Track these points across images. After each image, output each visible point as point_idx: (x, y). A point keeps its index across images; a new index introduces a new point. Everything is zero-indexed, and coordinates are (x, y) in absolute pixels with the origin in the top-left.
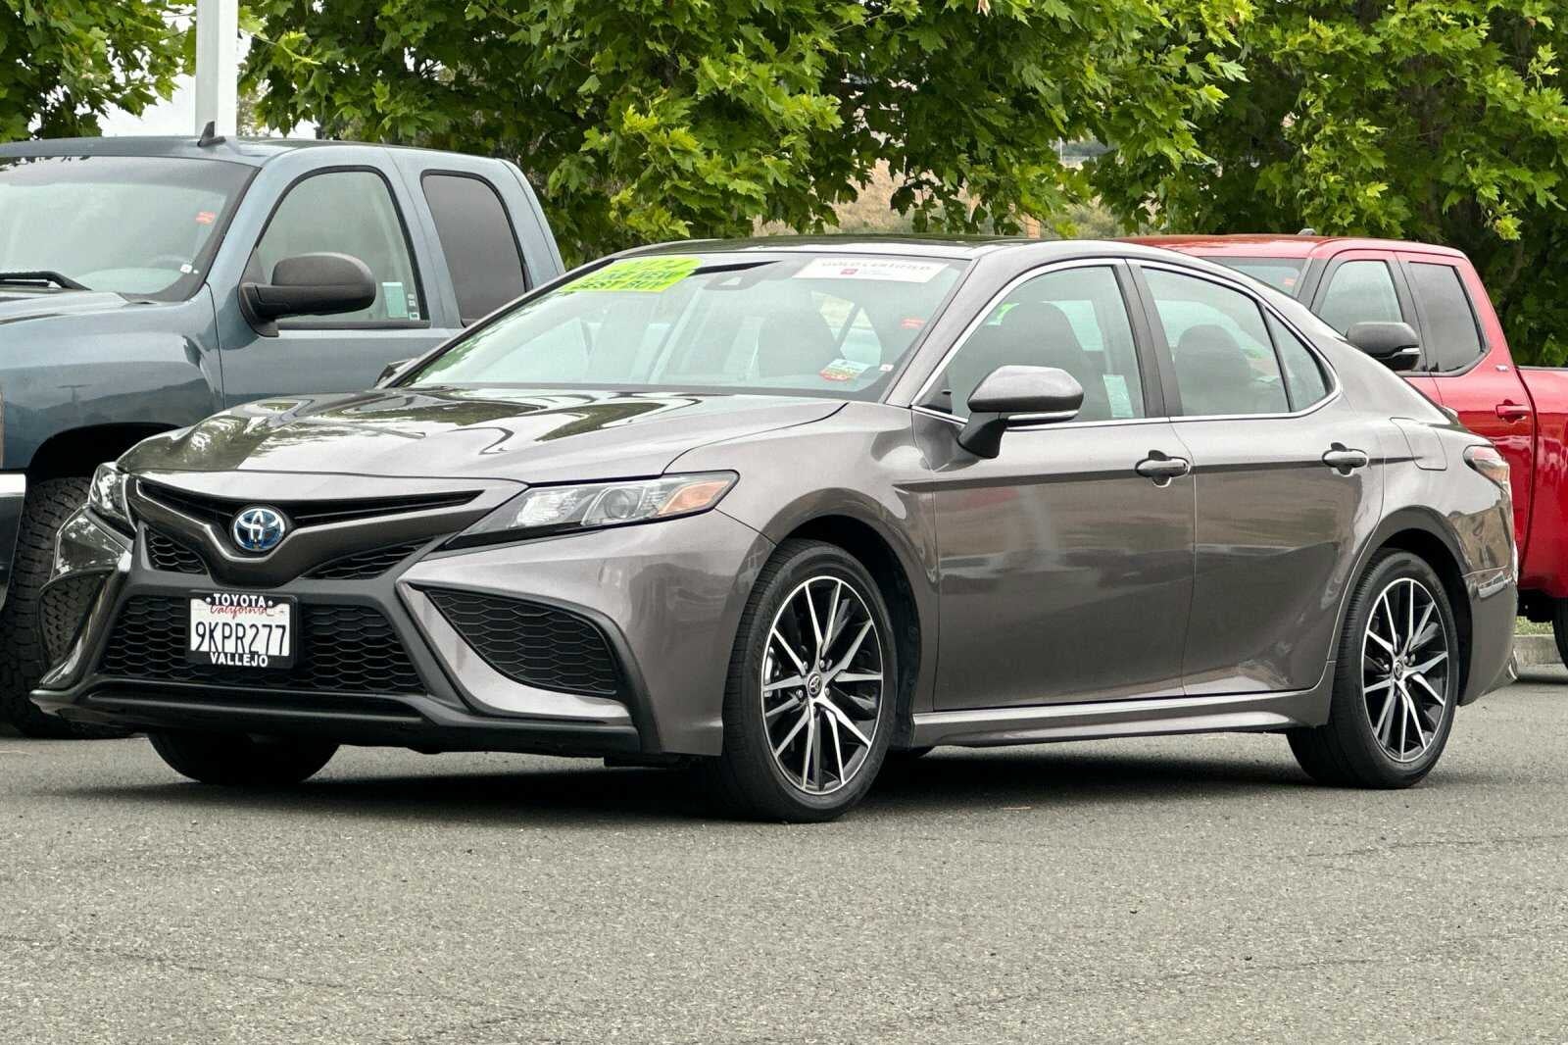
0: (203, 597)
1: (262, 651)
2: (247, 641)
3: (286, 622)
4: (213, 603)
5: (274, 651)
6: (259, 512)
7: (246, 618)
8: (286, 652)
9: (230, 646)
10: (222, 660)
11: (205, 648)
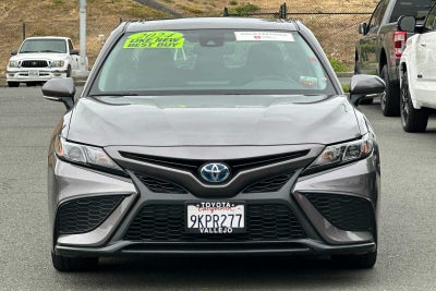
0: (195, 205)
1: (228, 226)
2: (219, 223)
3: (242, 212)
4: (201, 206)
5: (235, 225)
6: (215, 165)
7: (219, 212)
8: (242, 225)
9: (210, 225)
10: (206, 231)
11: (196, 226)
